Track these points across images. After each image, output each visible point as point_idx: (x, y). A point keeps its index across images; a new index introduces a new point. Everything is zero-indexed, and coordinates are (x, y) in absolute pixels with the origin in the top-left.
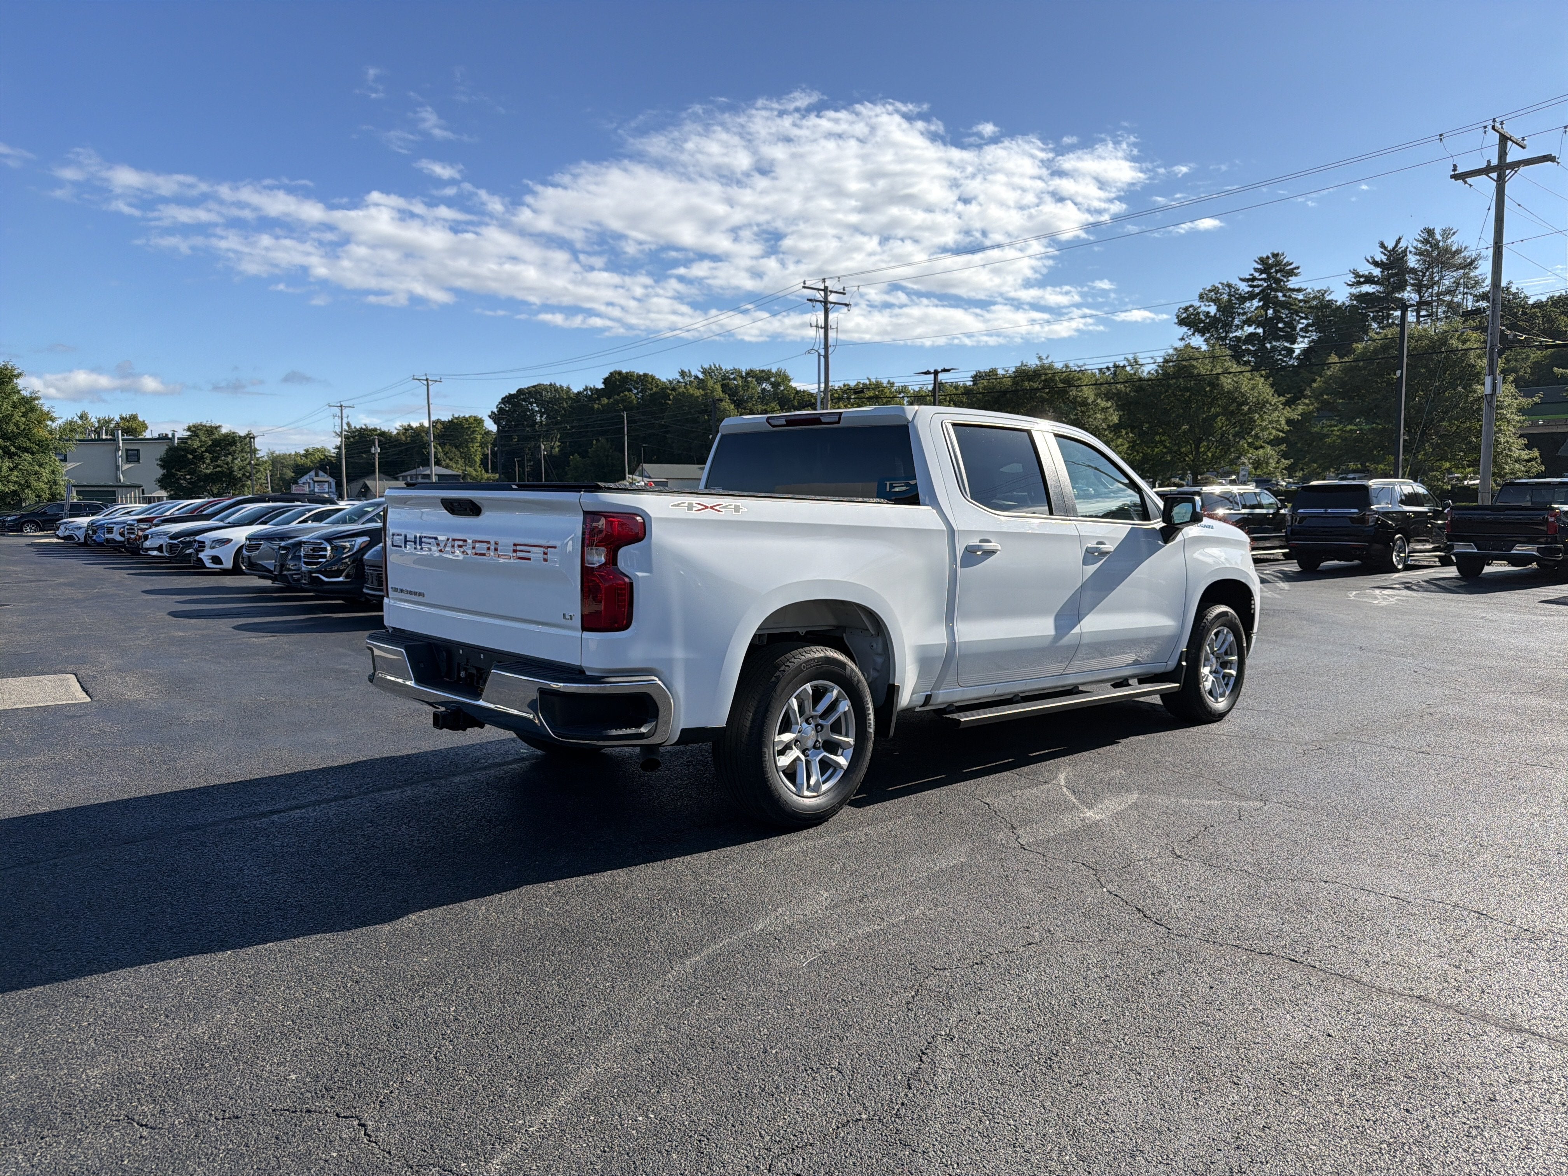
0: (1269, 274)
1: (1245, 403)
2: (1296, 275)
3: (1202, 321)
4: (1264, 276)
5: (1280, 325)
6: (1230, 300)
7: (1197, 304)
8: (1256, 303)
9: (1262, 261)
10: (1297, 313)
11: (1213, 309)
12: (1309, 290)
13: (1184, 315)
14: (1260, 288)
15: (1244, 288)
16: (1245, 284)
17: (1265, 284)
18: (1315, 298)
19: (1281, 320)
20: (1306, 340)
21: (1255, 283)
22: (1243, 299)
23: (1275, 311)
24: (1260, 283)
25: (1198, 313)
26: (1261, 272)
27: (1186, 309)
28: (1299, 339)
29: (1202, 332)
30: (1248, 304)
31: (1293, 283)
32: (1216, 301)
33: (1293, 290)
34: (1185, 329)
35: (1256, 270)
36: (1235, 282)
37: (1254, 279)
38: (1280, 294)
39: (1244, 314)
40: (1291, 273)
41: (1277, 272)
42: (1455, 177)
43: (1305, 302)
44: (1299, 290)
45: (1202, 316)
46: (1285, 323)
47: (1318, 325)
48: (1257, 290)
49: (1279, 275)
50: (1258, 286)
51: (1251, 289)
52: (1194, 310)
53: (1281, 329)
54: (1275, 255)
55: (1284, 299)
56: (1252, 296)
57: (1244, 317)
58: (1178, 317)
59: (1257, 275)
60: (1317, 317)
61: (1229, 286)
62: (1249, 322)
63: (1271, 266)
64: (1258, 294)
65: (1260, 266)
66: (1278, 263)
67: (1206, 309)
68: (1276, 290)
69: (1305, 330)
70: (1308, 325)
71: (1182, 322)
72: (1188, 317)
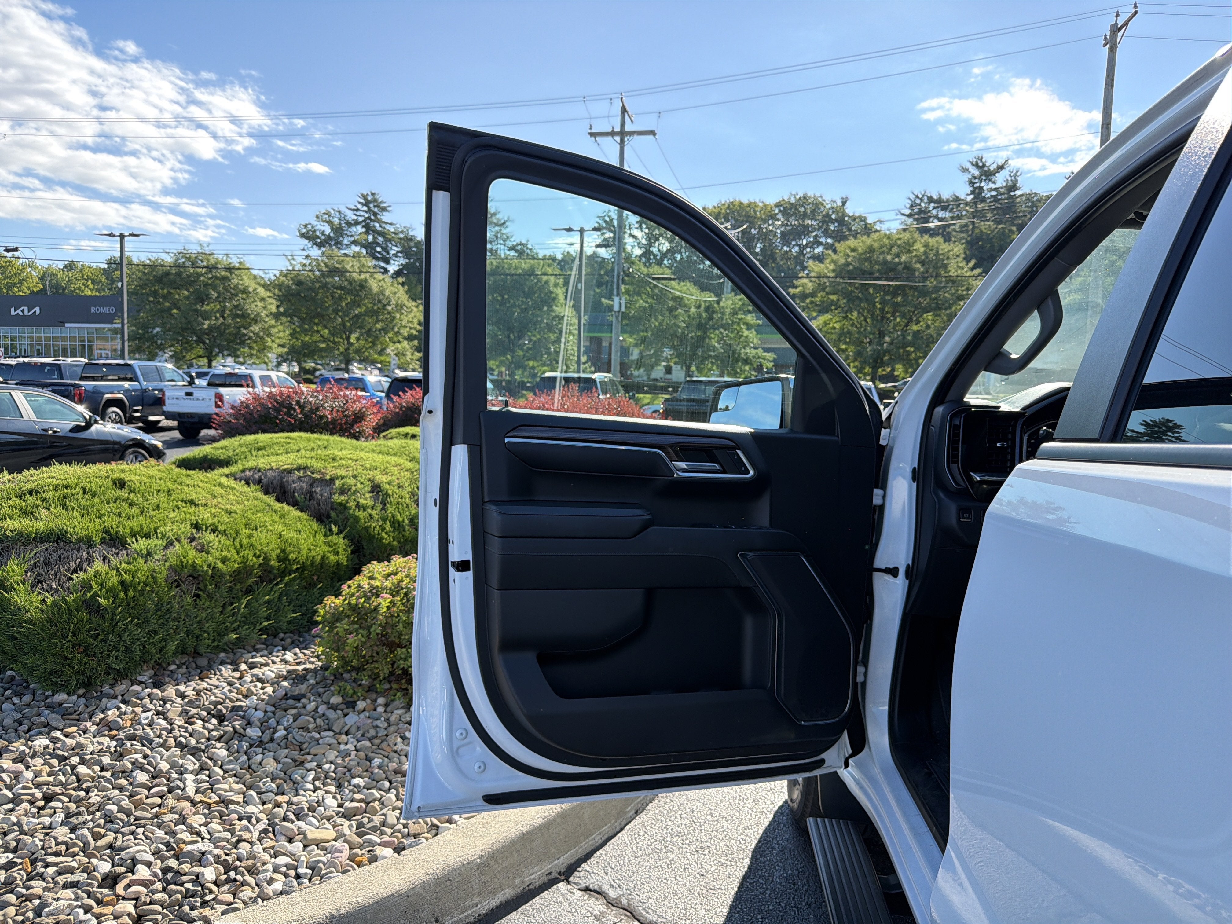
0: (369, 207)
1: (389, 304)
2: (389, 211)
3: (318, 237)
4: (365, 208)
5: (379, 249)
6: (340, 224)
7: (314, 223)
8: (360, 229)
9: (364, 197)
10: (390, 241)
11: (327, 230)
12: (398, 226)
13: (304, 231)
14: (363, 218)
15: (351, 216)
16: (351, 212)
17: (366, 215)
18: (402, 232)
19: (378, 244)
20: (396, 263)
21: (358, 213)
22: (349, 224)
23: (374, 238)
24: (362, 213)
25: (315, 231)
26: (363, 205)
27: (306, 226)
28: (392, 262)
29: (320, 245)
30: (354, 229)
31: (385, 217)
32: (330, 223)
33: (386, 223)
34: (306, 242)
35: (360, 203)
36: (343, 209)
37: (357, 210)
38: (377, 225)
39: (352, 236)
40: (384, 209)
41: (375, 206)
42: (592, 134)
43: (395, 233)
44: (391, 224)
45: (318, 233)
46: (382, 248)
47: (406, 252)
48: (360, 219)
49: (376, 210)
50: (360, 216)
51: (355, 218)
52: (313, 227)
53: (379, 252)
54: (373, 194)
55: (380, 229)
56: (357, 223)
57: (352, 239)
58: (299, 231)
59: (360, 206)
60: (404, 246)
61: (339, 212)
62: (355, 243)
63: (370, 202)
64: (361, 222)
65: (362, 201)
66: (375, 200)
67: (322, 228)
68: (374, 221)
69: (395, 255)
70: (398, 252)
71: (303, 235)
72: (308, 232)
